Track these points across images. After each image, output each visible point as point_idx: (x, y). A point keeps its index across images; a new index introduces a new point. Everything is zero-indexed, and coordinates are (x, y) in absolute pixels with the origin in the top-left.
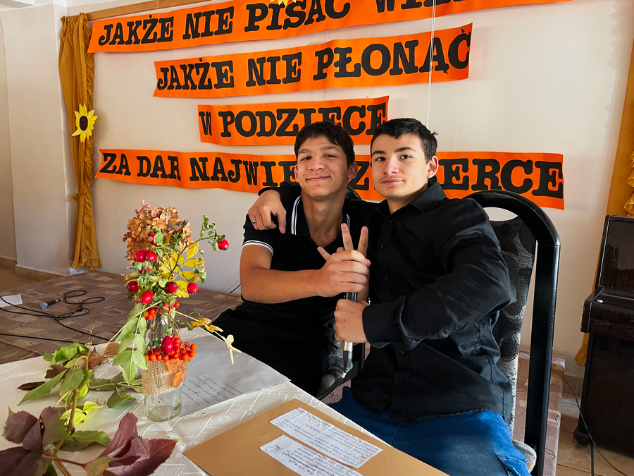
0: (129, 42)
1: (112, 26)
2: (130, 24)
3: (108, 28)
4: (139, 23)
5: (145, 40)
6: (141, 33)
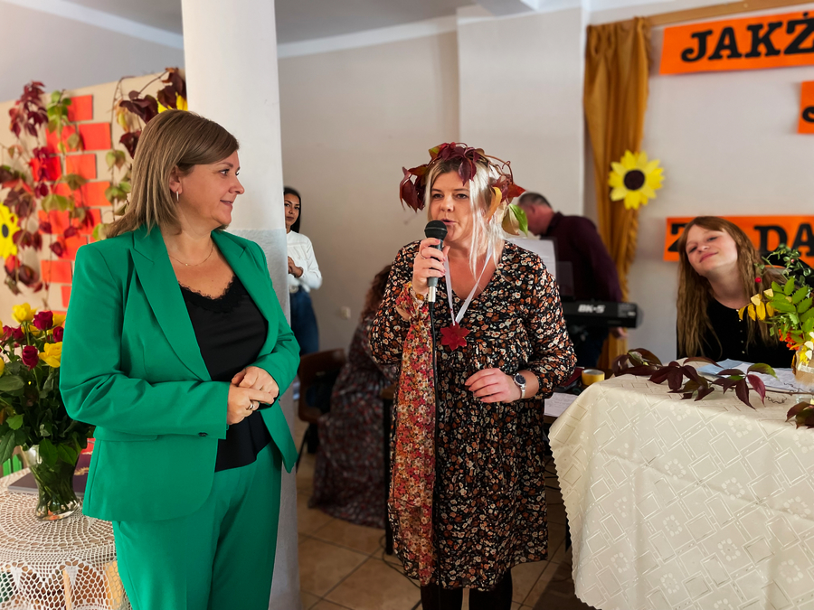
0: (754, 53)
1: (710, 32)
2: (754, 29)
3: (702, 37)
4: (774, 26)
5: (793, 49)
6: (781, 39)
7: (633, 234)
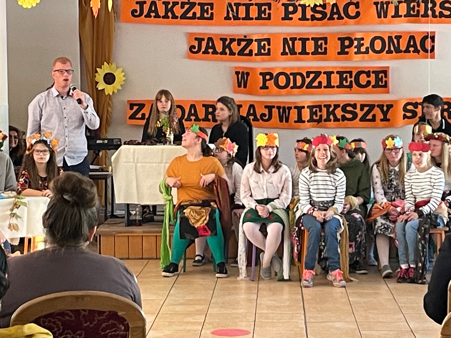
1: (145, 2)
2: (166, 3)
3: (141, 4)
4: (175, 3)
5: (184, 17)
6: (178, 11)
7: (109, 109)
